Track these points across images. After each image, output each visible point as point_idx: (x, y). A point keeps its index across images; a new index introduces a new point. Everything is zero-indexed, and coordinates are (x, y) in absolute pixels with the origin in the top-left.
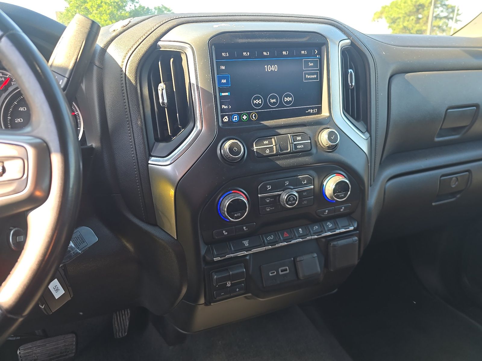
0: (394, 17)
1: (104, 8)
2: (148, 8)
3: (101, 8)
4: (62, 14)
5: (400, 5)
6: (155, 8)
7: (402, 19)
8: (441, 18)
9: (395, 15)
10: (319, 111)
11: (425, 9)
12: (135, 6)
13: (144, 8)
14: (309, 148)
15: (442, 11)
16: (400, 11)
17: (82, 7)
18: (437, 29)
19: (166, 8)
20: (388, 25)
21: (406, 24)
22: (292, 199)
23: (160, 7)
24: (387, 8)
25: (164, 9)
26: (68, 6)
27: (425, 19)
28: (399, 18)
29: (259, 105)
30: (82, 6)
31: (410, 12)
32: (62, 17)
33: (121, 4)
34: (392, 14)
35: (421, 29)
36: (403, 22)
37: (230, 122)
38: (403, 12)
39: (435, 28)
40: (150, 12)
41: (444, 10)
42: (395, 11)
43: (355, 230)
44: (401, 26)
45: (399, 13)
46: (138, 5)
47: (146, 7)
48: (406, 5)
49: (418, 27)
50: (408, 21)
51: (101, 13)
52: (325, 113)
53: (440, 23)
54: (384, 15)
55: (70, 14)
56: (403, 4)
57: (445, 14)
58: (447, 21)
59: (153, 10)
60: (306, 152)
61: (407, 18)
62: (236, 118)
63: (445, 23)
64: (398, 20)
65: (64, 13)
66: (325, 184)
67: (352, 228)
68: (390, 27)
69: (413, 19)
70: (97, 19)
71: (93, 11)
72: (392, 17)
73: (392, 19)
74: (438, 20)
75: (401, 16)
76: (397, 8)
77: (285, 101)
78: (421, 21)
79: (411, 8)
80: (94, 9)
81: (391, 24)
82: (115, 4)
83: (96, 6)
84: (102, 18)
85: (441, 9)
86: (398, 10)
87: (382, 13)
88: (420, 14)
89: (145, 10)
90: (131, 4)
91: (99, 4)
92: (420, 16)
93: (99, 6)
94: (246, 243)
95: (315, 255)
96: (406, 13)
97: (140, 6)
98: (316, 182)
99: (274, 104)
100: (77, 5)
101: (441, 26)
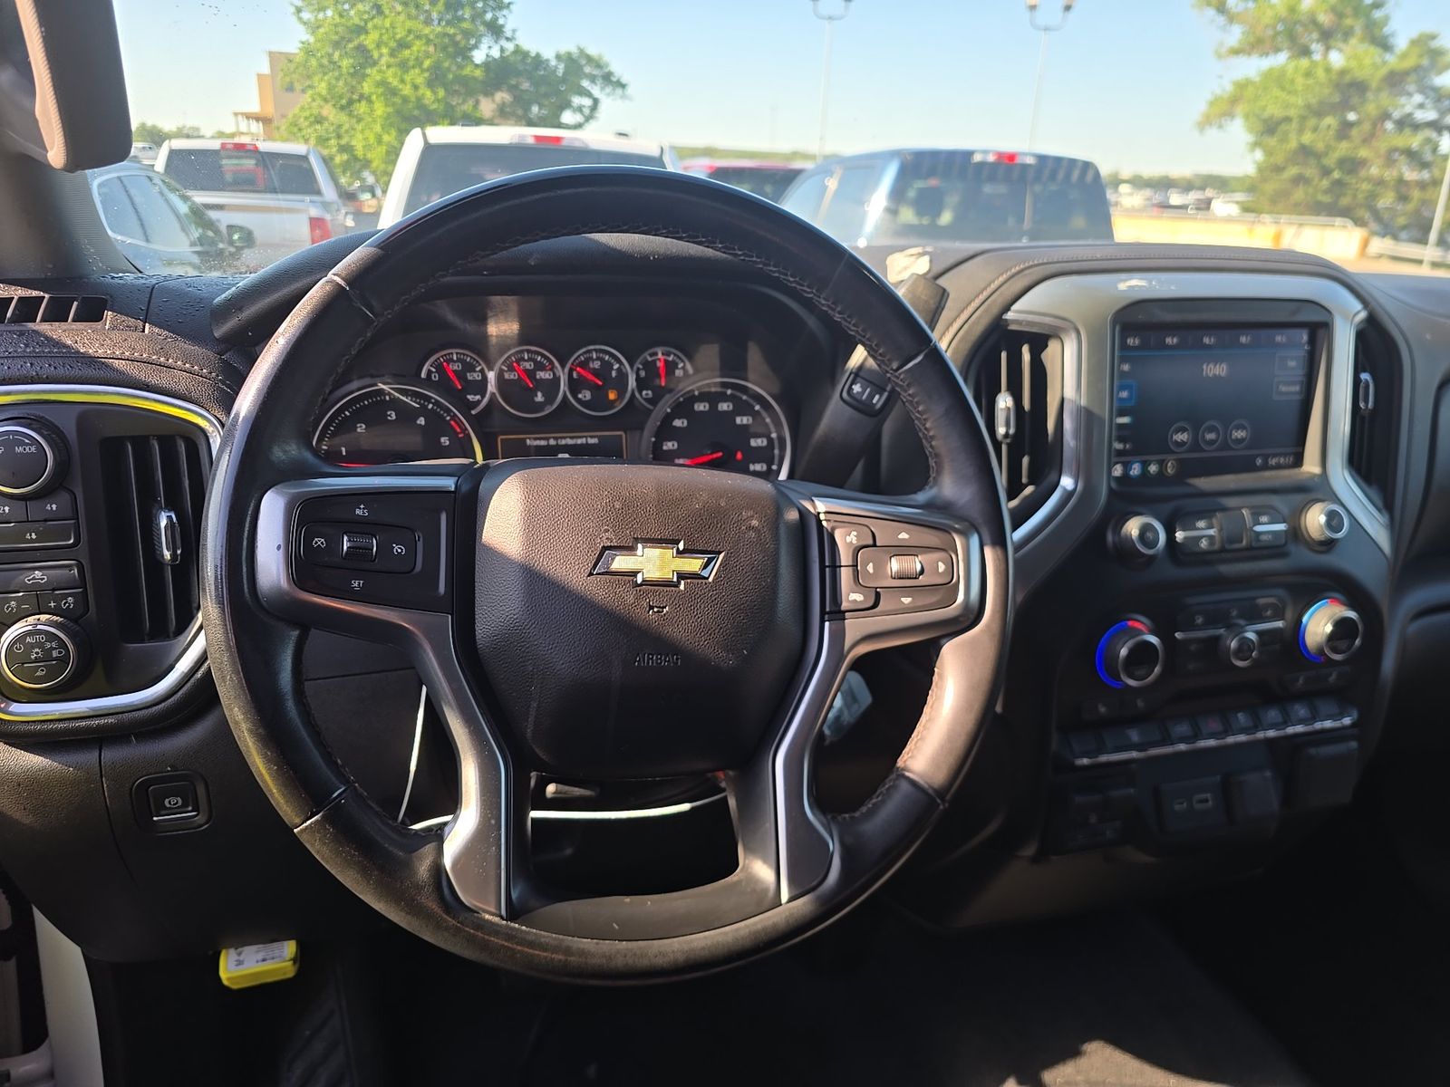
0: (1272, 117)
1: (416, 54)
2: (538, 55)
3: (407, 53)
4: (290, 61)
5: (1292, 81)
6: (558, 57)
7: (1294, 125)
8: (1417, 127)
9: (1274, 110)
10: (1298, 460)
11: (1370, 95)
12: (502, 50)
13: (526, 54)
14: (1283, 541)
15: (1421, 106)
16: (1292, 99)
17: (351, 46)
18: (1402, 158)
19: (590, 59)
20: (1250, 138)
21: (1307, 138)
22: (1246, 647)
23: (574, 56)
24: (1250, 89)
25: (583, 62)
26: (312, 40)
27: (1367, 127)
28: (1287, 119)
29: (1183, 444)
30: (350, 41)
31: (1321, 103)
32: (292, 70)
33: (463, 43)
34: (1266, 106)
35: (1353, 155)
36: (1301, 131)
37: (1125, 477)
38: (1300, 102)
39: (1396, 155)
40: (545, 69)
41: (1427, 101)
42: (1276, 97)
43: (1353, 725)
44: (1293, 144)
45: (1287, 106)
46: (510, 47)
47: (533, 54)
48: (1310, 81)
49: (1343, 148)
50: (1315, 129)
51: (404, 66)
52: (1311, 466)
53: (1415, 142)
54: (1240, 109)
55: (314, 62)
56: (1300, 80)
57: (1430, 115)
58: (1434, 135)
59: (553, 63)
60: (1275, 549)
61: (1312, 122)
62: (1136, 470)
63: (1428, 141)
64: (1284, 127)
65: (298, 59)
66: (1305, 619)
67: (1347, 721)
68: (1256, 145)
69: (1329, 126)
70: (390, 80)
71: (381, 55)
72: (1266, 115)
73: (1265, 121)
74: (1407, 131)
75: (1292, 112)
76: (1283, 89)
77: (1233, 437)
78: (1354, 132)
79: (1327, 91)
80: (385, 51)
81: (1262, 135)
82: (446, 40)
83: (393, 44)
84: (408, 78)
85: (1418, 98)
86: (1283, 95)
87: (1234, 100)
88: (1353, 109)
89: (529, 61)
90: (492, 43)
91: (401, 39)
92: (1352, 117)
93: (403, 45)
94: (1134, 736)
95: (1268, 774)
96: (1308, 107)
97: (518, 51)
98: (1289, 614)
99: (1212, 442)
100: (335, 38)
101: (1416, 152)
